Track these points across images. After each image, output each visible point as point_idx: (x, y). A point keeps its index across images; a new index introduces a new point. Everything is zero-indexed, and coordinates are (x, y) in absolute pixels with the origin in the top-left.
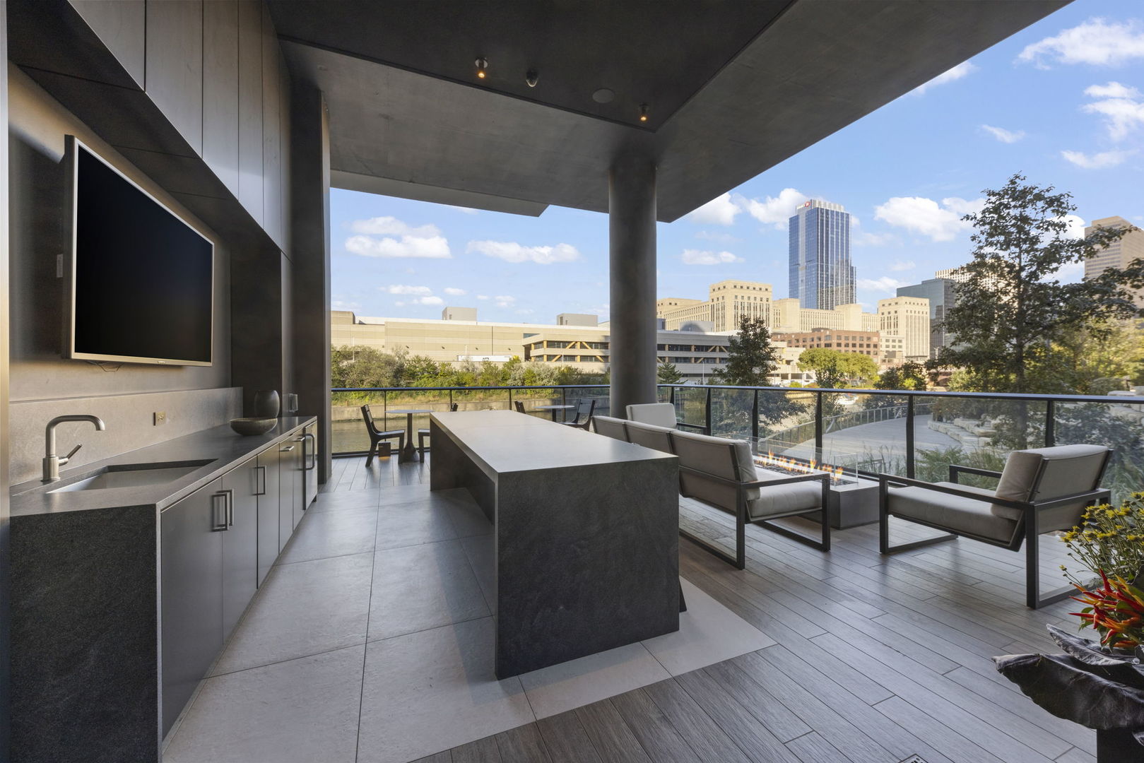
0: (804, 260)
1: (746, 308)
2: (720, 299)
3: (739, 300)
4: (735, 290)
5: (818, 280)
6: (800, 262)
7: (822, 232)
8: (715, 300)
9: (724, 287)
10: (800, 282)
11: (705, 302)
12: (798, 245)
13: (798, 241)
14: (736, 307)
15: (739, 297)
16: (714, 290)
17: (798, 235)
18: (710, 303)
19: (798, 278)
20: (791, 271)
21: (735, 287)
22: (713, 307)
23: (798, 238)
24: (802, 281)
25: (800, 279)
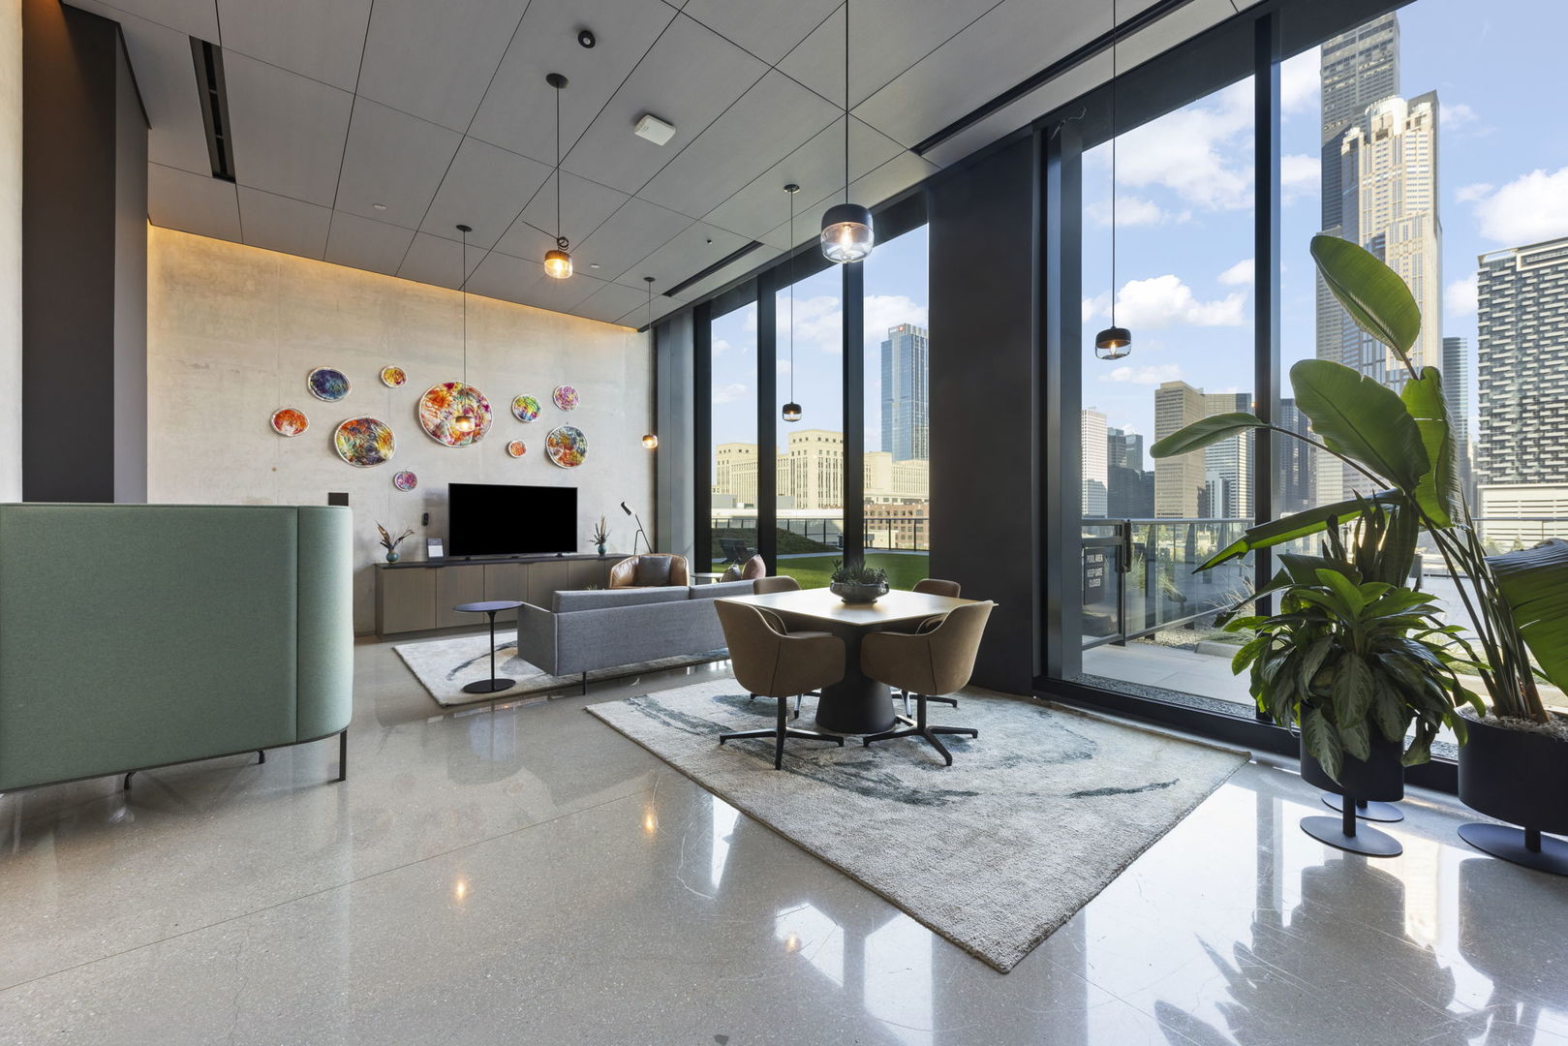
0: (899, 396)
1: (832, 466)
2: (802, 453)
3: (824, 455)
4: (820, 443)
5: (912, 421)
6: (894, 397)
7: (917, 364)
8: (796, 454)
9: (807, 439)
10: (893, 422)
11: (783, 455)
12: (891, 376)
13: (891, 372)
14: (820, 465)
15: (824, 452)
16: (794, 441)
17: (891, 365)
18: (790, 457)
19: (891, 417)
20: (884, 407)
21: (819, 439)
22: (793, 461)
23: (891, 368)
24: (896, 420)
25: (893, 418)
